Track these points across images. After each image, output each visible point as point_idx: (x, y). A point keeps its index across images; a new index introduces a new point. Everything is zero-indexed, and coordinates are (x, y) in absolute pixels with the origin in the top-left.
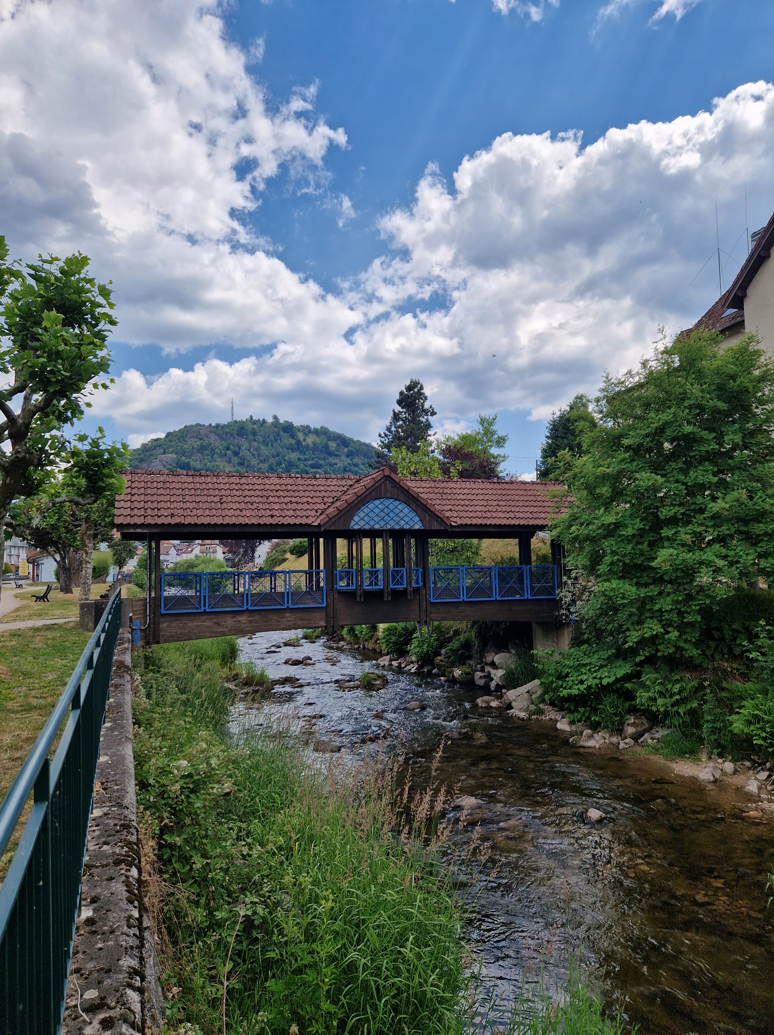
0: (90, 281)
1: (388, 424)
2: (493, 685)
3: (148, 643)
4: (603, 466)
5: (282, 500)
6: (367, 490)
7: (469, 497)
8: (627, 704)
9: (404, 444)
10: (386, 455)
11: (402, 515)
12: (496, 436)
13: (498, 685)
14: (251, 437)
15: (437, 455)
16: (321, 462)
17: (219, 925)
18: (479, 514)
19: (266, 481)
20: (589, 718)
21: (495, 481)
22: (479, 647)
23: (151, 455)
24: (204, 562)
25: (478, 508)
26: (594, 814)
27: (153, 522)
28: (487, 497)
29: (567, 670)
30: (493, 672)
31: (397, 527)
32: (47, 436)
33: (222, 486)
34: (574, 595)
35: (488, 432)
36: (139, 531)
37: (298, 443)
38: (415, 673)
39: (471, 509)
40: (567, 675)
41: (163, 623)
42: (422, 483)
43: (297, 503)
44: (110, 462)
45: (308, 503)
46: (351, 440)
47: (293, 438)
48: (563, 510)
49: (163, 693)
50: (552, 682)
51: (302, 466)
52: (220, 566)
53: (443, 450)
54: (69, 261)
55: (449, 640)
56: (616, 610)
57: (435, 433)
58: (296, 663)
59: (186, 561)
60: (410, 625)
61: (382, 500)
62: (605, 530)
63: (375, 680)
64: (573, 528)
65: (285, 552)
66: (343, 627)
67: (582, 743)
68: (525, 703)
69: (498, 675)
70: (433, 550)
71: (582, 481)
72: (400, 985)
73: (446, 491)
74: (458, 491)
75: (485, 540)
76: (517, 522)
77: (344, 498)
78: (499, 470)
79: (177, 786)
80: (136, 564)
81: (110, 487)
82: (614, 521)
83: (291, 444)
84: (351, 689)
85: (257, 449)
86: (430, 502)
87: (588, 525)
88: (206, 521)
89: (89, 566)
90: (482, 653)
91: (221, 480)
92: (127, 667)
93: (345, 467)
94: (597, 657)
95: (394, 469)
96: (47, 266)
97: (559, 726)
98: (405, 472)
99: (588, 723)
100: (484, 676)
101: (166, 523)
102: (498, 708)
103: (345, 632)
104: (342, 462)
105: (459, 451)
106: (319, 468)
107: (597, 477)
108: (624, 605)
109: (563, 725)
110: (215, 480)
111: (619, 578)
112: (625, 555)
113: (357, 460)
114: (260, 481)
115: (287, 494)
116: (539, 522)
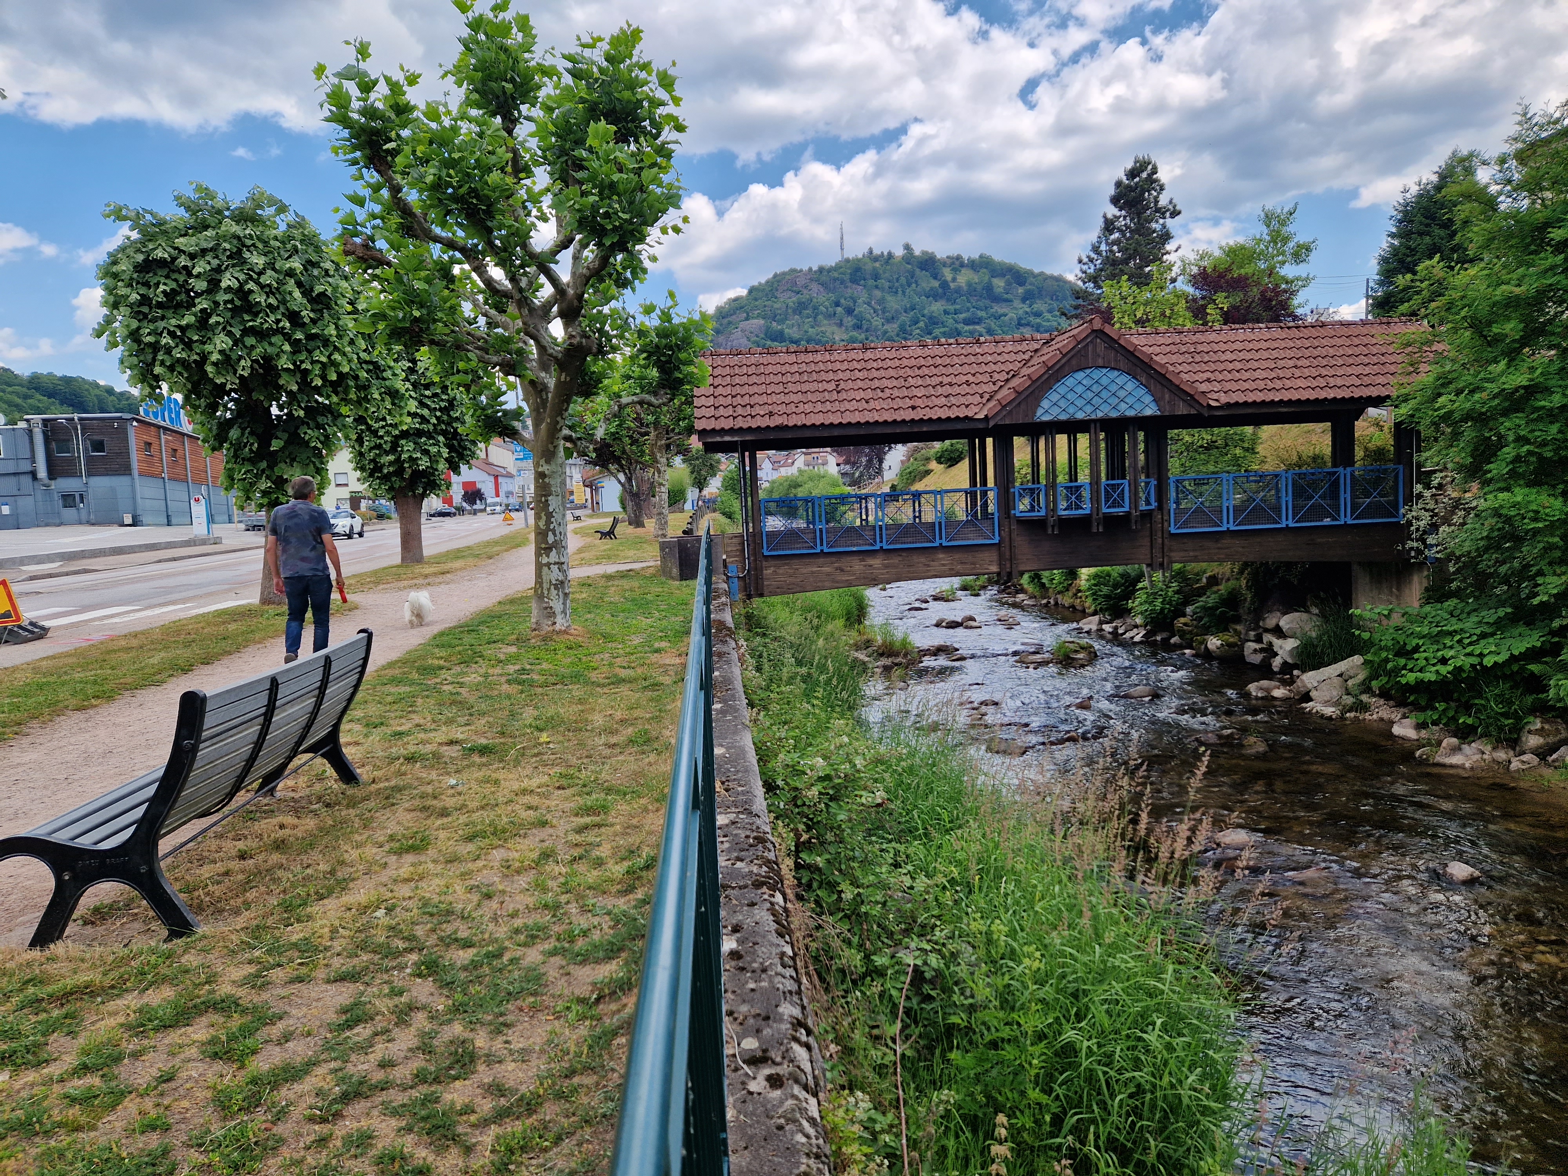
0: (645, 67)
1: (1095, 239)
2: (1277, 663)
3: (749, 597)
4: (1508, 283)
5: (928, 381)
6: (1064, 356)
7: (1242, 355)
8: (1530, 699)
9: (1123, 272)
10: (1092, 294)
11: (1121, 394)
12: (1291, 244)
13: (1285, 663)
14: (871, 282)
15: (1184, 286)
16: (981, 314)
17: (880, 973)
18: (1261, 385)
19: (903, 353)
20: (1454, 719)
21: (1292, 324)
22: (1253, 602)
23: (730, 323)
24: (811, 479)
25: (1258, 374)
26: (1459, 870)
27: (745, 426)
28: (1275, 354)
29: (1415, 642)
30: (1277, 643)
31: (1114, 414)
32: (606, 310)
33: (838, 366)
34: (1436, 515)
35: (1278, 238)
36: (727, 438)
37: (945, 285)
38: (1141, 642)
39: (1247, 375)
40: (1416, 649)
41: (767, 568)
42: (1158, 337)
43: (951, 384)
44: (686, 342)
45: (968, 383)
46: (1031, 273)
47: (935, 278)
48: (1423, 368)
49: (777, 664)
50: (1387, 660)
51: (950, 321)
52: (835, 485)
53: (1194, 277)
54: (615, 41)
55: (1201, 592)
56: (1518, 540)
57: (1179, 247)
58: (953, 625)
59: (787, 479)
60: (1131, 569)
61: (1088, 371)
62: (1506, 399)
63: (1076, 652)
64: (1442, 400)
65: (928, 459)
66: (1022, 574)
67: (1439, 759)
68: (1335, 693)
69: (1285, 648)
70: (1174, 448)
71: (1463, 313)
72: (1142, 1081)
73: (1200, 348)
74: (1223, 347)
75: (1265, 427)
76: (1330, 394)
77: (1025, 371)
78: (1295, 302)
79: (814, 792)
80: (719, 484)
81: (690, 380)
82: (1525, 383)
83: (932, 289)
84: (1039, 664)
85: (881, 302)
86: (1171, 368)
87: (1472, 392)
88: (818, 420)
89: (663, 489)
90: (1258, 614)
91: (836, 356)
92: (729, 629)
93: (1020, 319)
94: (1476, 619)
95: (1107, 316)
96: (587, 53)
97: (1397, 730)
98: (1126, 320)
99: (1453, 727)
100: (1262, 650)
101: (763, 425)
102: (1284, 700)
103: (1025, 580)
104: (1016, 310)
105: (1221, 276)
106: (978, 323)
107: (1494, 304)
108: (1536, 532)
109: (1404, 729)
110: (828, 357)
111: (1528, 485)
112: (1544, 444)
113: (1039, 306)
114: (893, 354)
115: (935, 371)
116: (1374, 392)
